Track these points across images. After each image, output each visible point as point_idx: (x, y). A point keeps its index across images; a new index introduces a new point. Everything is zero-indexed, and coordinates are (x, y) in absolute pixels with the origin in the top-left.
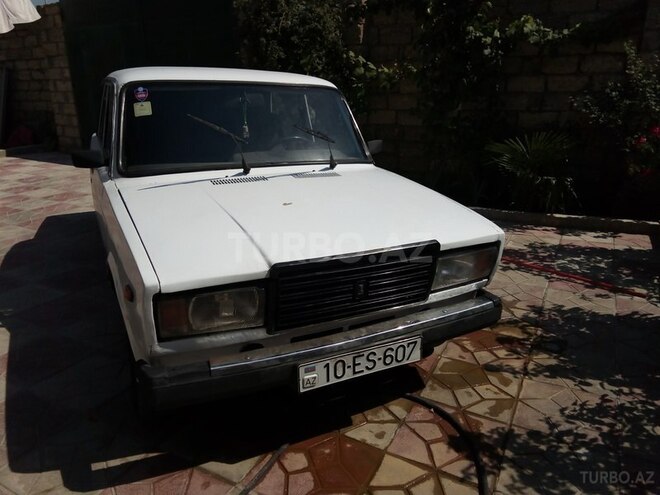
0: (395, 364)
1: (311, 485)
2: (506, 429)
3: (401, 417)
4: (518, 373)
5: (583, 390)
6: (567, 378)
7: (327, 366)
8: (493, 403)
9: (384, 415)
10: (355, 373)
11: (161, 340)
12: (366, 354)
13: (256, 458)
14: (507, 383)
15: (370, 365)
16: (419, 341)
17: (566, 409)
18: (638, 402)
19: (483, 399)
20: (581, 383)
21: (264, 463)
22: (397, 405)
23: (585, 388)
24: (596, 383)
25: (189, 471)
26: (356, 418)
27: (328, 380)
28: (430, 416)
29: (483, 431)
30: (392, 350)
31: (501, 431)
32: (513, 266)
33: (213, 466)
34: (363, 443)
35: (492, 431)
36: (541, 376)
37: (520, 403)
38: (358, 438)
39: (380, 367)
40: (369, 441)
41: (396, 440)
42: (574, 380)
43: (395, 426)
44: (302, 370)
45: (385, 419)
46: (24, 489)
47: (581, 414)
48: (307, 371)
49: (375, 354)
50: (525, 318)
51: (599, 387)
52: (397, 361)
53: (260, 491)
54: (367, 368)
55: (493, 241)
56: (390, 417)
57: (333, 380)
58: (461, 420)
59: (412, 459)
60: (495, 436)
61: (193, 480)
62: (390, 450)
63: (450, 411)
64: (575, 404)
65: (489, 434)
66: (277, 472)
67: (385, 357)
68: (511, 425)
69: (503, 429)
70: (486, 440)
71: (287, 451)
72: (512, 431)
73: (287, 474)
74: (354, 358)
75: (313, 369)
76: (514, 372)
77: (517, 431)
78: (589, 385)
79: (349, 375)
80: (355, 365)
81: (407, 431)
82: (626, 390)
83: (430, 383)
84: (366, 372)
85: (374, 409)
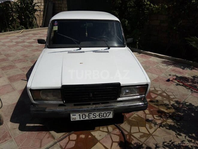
0: (103, 118)
1: (73, 145)
2: (140, 144)
3: (110, 131)
4: (157, 125)
5: (177, 137)
6: (174, 131)
7: (80, 115)
8: (142, 134)
9: (105, 129)
10: (89, 118)
11: (34, 100)
12: (93, 113)
13: (64, 133)
14: (151, 128)
15: (94, 117)
16: (112, 112)
17: (165, 142)
18: (194, 147)
19: (140, 132)
20: (178, 134)
21: (65, 135)
22: (111, 127)
23: (178, 136)
24: (183, 135)
25: (47, 132)
26: (97, 128)
27: (80, 119)
28: (119, 133)
29: (133, 143)
30: (102, 114)
31: (138, 144)
32: (181, 84)
33: (53, 133)
34: (94, 137)
35: (135, 143)
36: (164, 128)
37: (151, 136)
38: (94, 135)
39: (98, 118)
40: (96, 137)
41: (104, 139)
42: (176, 132)
43: (106, 134)
44: (71, 115)
45: (105, 131)
46: (11, 127)
47: (170, 146)
48: (73, 115)
49: (96, 114)
50: (173, 105)
51: (184, 137)
52: (104, 117)
53: (60, 143)
54: (93, 117)
55: (145, 84)
56: (106, 130)
57: (82, 119)
58: (128, 137)
59: (105, 146)
60: (135, 145)
61: (46, 135)
62: (100, 141)
63: (126, 133)
64: (170, 141)
65: (134, 144)
66: (67, 139)
67: (99, 115)
68: (143, 143)
69: (139, 143)
70: (132, 146)
71: (73, 133)
72: (142, 145)
73: (69, 140)
74: (89, 114)
75: (75, 115)
76: (155, 124)
77: (144, 145)
78: (181, 135)
79: (87, 118)
80: (89, 116)
81: (109, 136)
82: (193, 141)
83: (126, 122)
84: (93, 118)
85: (103, 127)
